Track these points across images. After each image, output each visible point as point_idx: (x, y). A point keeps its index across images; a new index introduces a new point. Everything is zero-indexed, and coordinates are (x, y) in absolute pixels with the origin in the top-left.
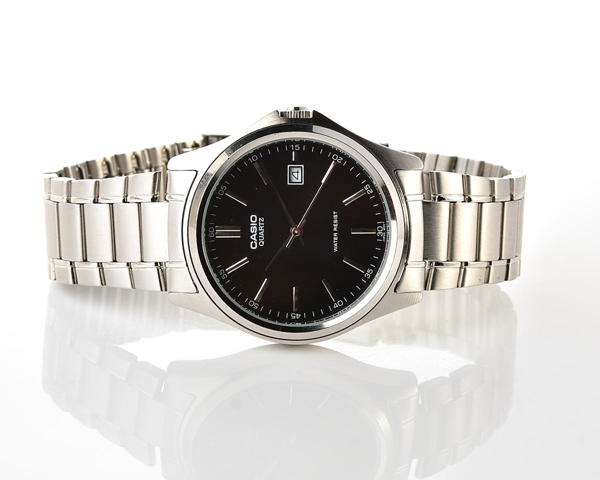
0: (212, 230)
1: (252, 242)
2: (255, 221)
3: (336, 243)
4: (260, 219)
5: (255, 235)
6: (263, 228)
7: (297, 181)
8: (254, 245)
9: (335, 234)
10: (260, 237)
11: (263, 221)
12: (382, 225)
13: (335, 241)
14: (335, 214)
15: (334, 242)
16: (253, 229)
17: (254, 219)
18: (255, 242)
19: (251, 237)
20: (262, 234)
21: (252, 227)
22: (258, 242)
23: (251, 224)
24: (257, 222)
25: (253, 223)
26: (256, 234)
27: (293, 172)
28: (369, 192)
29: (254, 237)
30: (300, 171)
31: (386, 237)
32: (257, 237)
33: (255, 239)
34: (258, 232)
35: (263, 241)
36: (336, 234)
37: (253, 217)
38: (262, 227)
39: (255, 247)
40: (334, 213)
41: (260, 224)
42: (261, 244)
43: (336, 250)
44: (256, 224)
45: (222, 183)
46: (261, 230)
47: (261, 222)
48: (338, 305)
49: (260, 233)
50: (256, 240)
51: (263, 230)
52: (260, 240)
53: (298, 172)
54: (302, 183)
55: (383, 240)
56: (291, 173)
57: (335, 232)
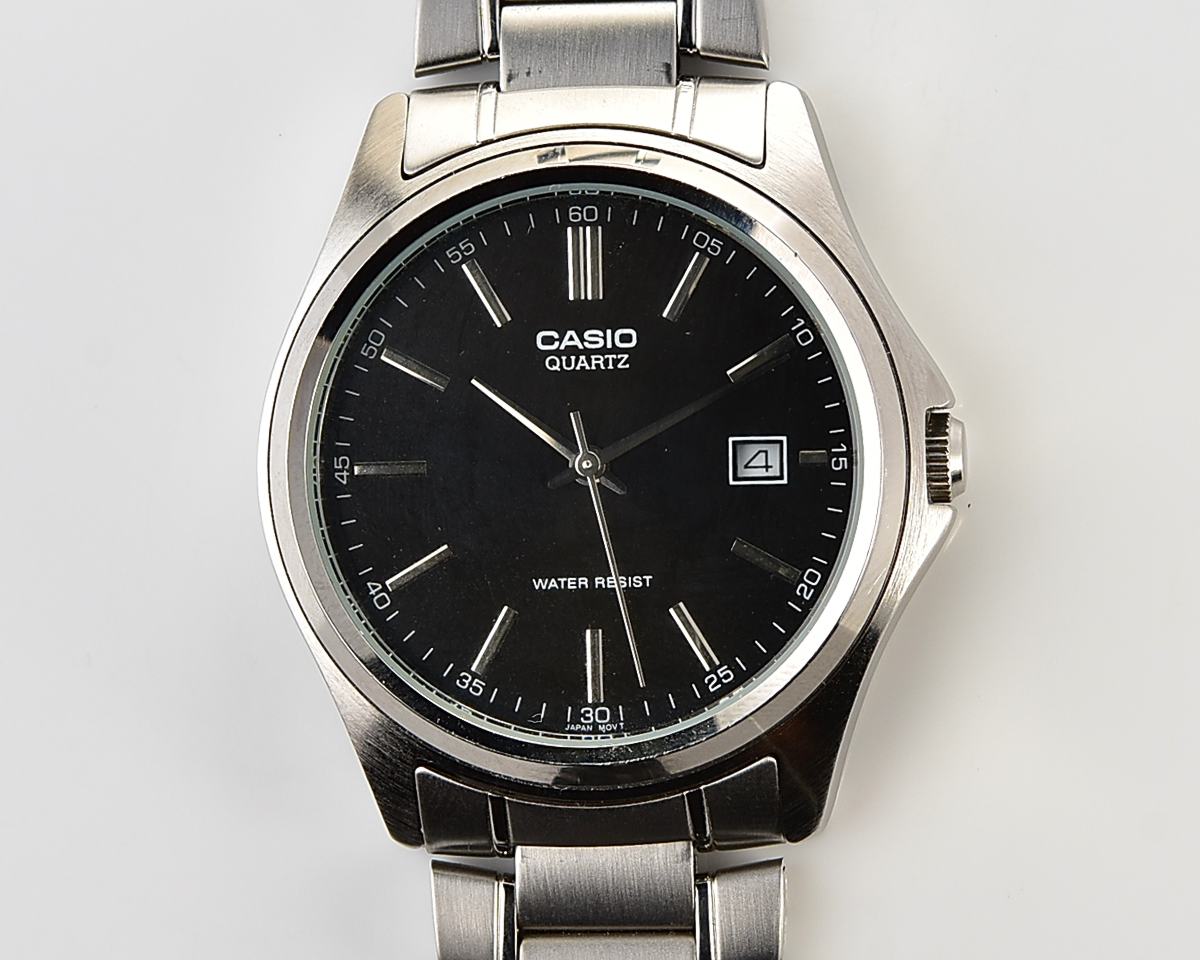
0: (590, 214)
1: (556, 336)
2: (619, 344)
3: (559, 583)
4: (626, 356)
5: (577, 342)
6: (597, 365)
7: (740, 467)
8: (547, 341)
9: (584, 581)
10: (573, 358)
11: (620, 366)
12: (615, 718)
13: (566, 583)
14: (644, 581)
15: (563, 580)
16: (594, 338)
17: (626, 338)
18: (557, 344)
19: (571, 333)
20: (580, 364)
21: (601, 334)
22: (557, 352)
23: (609, 332)
24: (615, 350)
25: (614, 337)
26: (581, 347)
27: (766, 452)
28: (712, 680)
29: (571, 339)
30: (771, 473)
31: (579, 732)
32: (572, 351)
33: (566, 342)
34: (588, 353)
35: (561, 366)
36: (586, 583)
37: (630, 336)
38: (601, 362)
39: (543, 343)
40: (648, 578)
41: (610, 357)
42: (553, 363)
43: (539, 584)
44: (609, 346)
45: (730, 243)
46: (594, 362)
47: (616, 362)
48: (377, 593)
49: (583, 358)
50: (562, 347)
51: (594, 368)
52: (564, 358)
53: (767, 467)
54: (736, 478)
55: (571, 723)
56: (764, 447)
57: (592, 582)
